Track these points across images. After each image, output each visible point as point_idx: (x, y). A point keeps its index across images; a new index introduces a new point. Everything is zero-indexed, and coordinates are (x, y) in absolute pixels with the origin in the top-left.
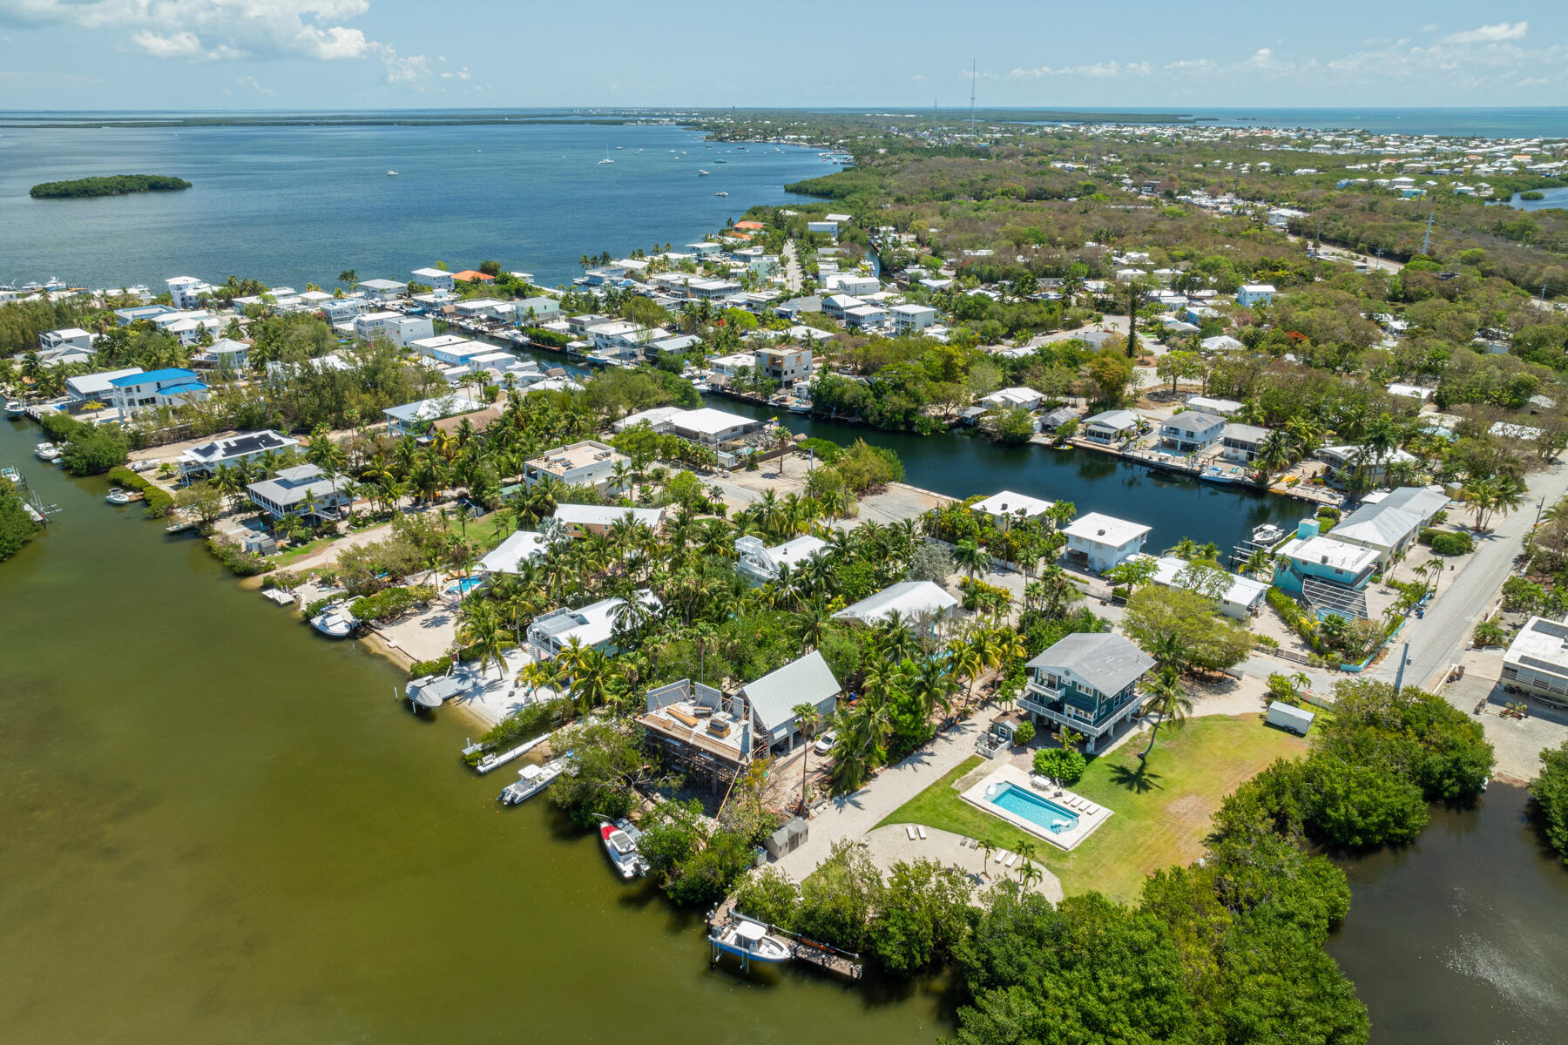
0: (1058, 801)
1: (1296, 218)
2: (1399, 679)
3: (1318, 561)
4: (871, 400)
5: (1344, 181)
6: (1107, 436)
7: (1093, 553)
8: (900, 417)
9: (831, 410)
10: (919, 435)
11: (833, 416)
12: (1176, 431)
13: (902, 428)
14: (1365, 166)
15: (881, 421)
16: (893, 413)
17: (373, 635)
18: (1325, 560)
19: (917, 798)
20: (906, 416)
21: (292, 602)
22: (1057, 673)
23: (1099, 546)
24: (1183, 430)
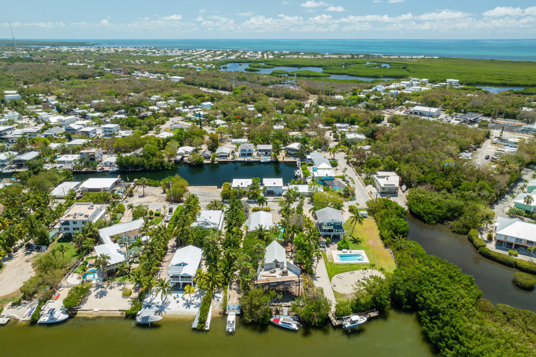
0: (352, 253)
1: (182, 79)
2: (377, 197)
3: (325, 176)
4: (145, 161)
5: (175, 65)
6: (226, 156)
7: (275, 190)
8: (159, 165)
9: (128, 168)
10: (168, 169)
11: (130, 170)
12: (245, 151)
13: (161, 168)
14: (172, 60)
15: (151, 168)
16: (156, 164)
17: (79, 312)
18: (327, 175)
19: (327, 269)
20: (161, 164)
21: (9, 321)
22: (329, 222)
23: (277, 187)
24: (247, 150)
